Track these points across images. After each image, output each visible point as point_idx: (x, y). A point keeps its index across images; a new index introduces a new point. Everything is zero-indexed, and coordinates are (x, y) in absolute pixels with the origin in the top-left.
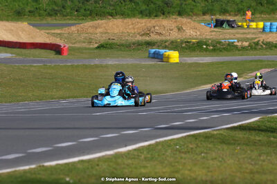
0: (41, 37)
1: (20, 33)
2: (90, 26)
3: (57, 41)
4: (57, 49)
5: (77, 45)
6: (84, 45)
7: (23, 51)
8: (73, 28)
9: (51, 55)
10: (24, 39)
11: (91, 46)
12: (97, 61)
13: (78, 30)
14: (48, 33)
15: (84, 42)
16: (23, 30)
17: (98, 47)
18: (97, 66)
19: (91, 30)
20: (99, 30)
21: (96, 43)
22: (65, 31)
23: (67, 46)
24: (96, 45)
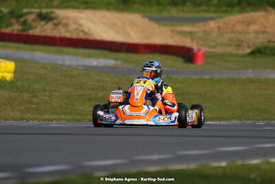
0: (161, 35)
1: (129, 29)
2: (239, 22)
3: (187, 43)
4: (187, 55)
5: (219, 50)
6: (229, 50)
7: (134, 57)
8: (212, 25)
9: (177, 63)
10: (135, 38)
11: (241, 52)
12: (250, 74)
13: (219, 28)
14: (173, 31)
15: (230, 46)
16: (133, 25)
17: (252, 53)
18: (251, 81)
19: (239, 27)
20: (253, 28)
21: (249, 47)
22: (199, 28)
23: (203, 50)
24: (248, 51)
